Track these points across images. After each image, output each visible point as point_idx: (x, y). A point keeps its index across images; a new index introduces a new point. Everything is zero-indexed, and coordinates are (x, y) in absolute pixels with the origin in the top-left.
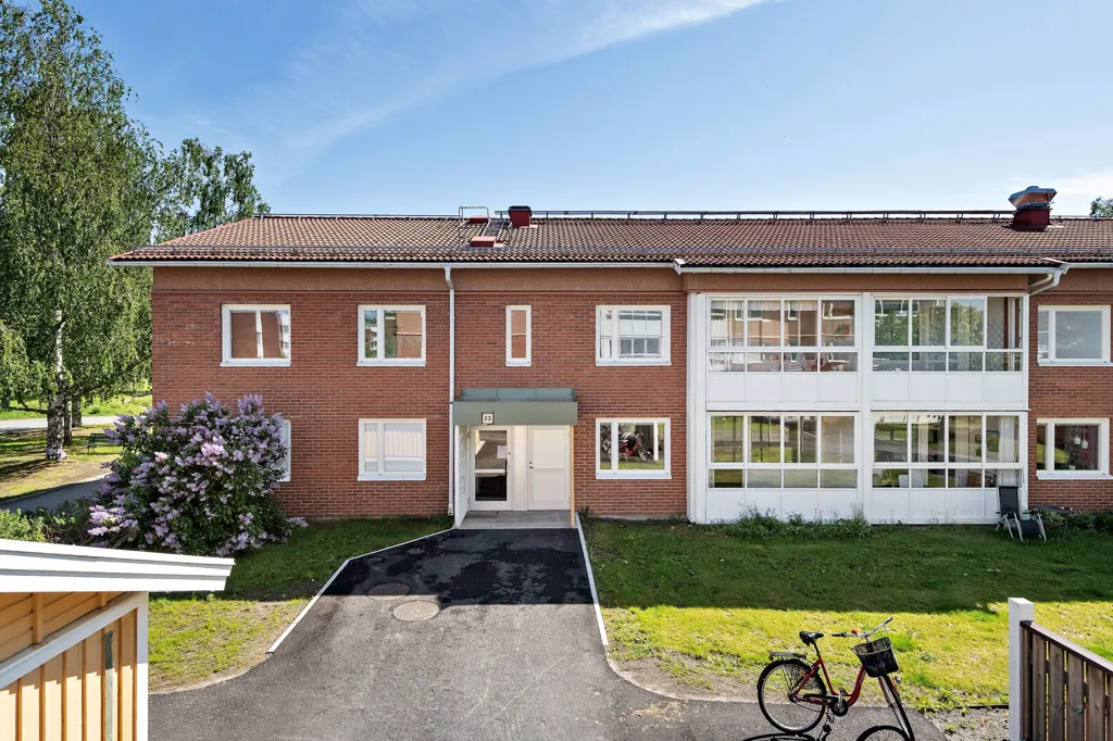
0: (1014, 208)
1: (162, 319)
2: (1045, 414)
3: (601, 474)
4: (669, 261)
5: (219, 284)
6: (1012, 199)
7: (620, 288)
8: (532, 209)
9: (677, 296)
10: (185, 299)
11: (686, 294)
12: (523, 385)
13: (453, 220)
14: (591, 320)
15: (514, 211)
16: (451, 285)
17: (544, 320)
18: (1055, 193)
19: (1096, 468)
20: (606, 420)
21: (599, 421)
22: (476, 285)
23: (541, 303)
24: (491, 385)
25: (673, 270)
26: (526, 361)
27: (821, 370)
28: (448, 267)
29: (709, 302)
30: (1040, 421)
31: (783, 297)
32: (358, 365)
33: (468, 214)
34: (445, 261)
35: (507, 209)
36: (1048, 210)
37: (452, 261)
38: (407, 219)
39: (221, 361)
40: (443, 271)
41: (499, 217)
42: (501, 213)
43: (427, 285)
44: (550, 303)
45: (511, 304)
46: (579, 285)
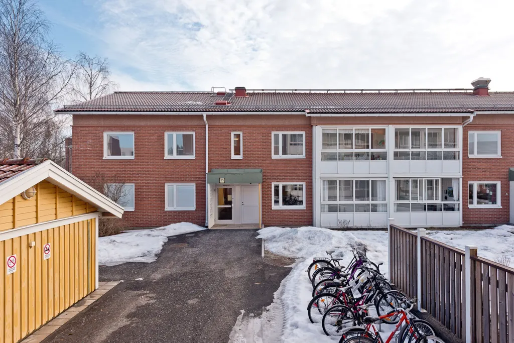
0: (473, 88)
1: (77, 138)
2: (472, 179)
3: (274, 207)
4: (303, 111)
5: (102, 122)
6: (473, 84)
7: (282, 124)
8: (246, 88)
9: (309, 127)
10: (87, 129)
11: (312, 126)
12: (239, 167)
13: (209, 93)
14: (270, 138)
15: (237, 89)
16: (206, 122)
17: (248, 138)
18: (490, 81)
19: (496, 204)
20: (277, 183)
21: (273, 184)
22: (217, 123)
23: (247, 131)
24: (225, 167)
25: (305, 115)
26: (240, 157)
27: (371, 160)
28: (205, 114)
29: (321, 129)
30: (470, 182)
31: (354, 127)
32: (165, 158)
33: (216, 91)
34: (204, 111)
35: (234, 88)
36: (488, 89)
37: (206, 111)
38: (187, 93)
39: (103, 157)
40: (202, 116)
41: (231, 92)
42: (232, 90)
43: (195, 123)
44: (251, 131)
45: (233, 131)
46: (263, 122)
